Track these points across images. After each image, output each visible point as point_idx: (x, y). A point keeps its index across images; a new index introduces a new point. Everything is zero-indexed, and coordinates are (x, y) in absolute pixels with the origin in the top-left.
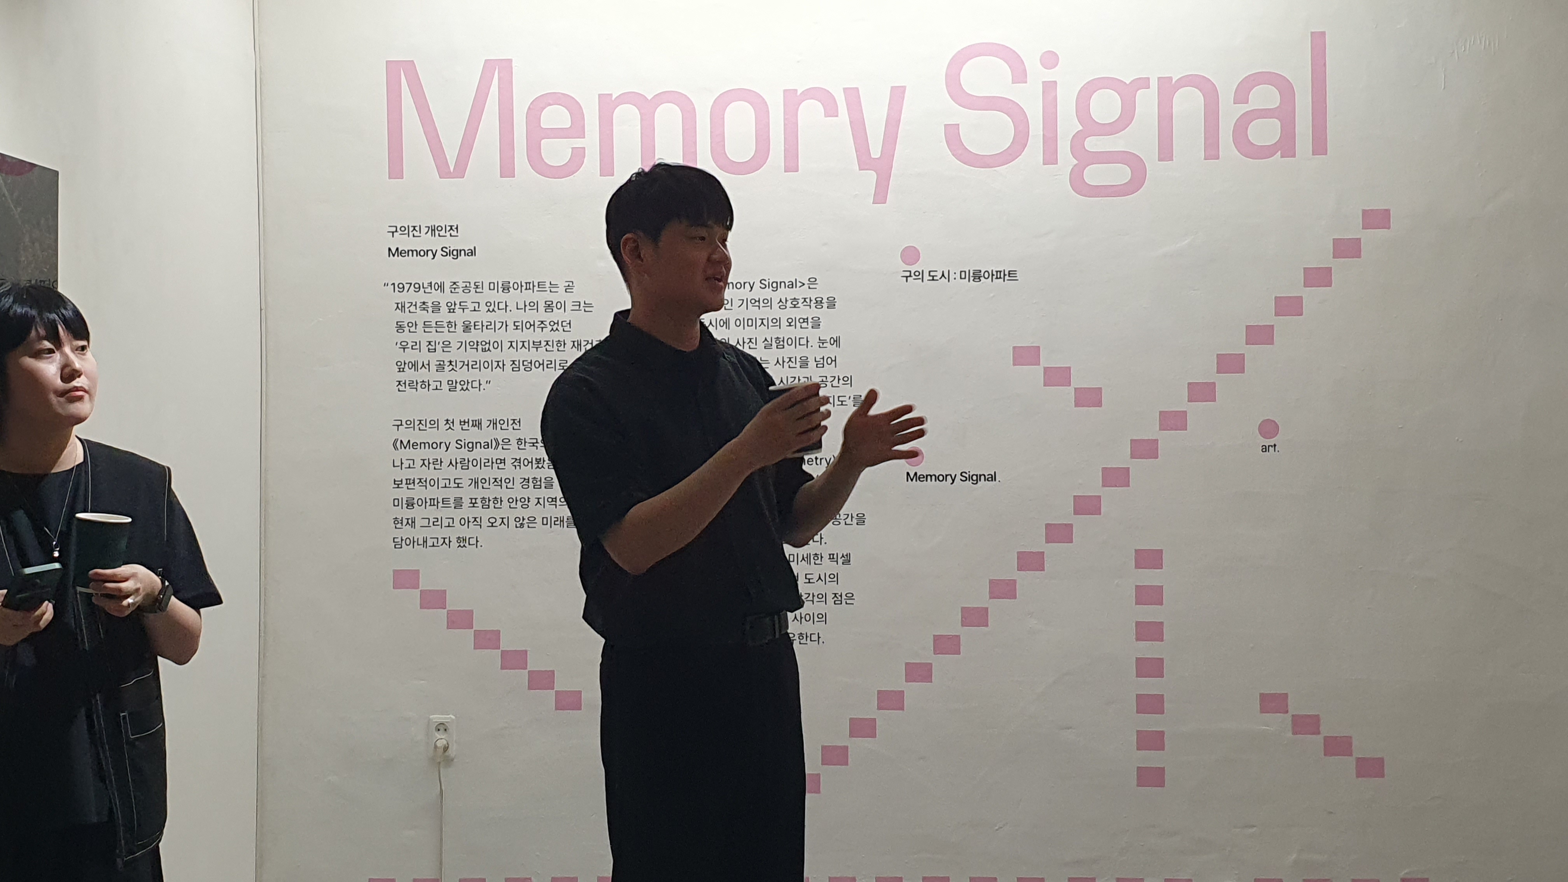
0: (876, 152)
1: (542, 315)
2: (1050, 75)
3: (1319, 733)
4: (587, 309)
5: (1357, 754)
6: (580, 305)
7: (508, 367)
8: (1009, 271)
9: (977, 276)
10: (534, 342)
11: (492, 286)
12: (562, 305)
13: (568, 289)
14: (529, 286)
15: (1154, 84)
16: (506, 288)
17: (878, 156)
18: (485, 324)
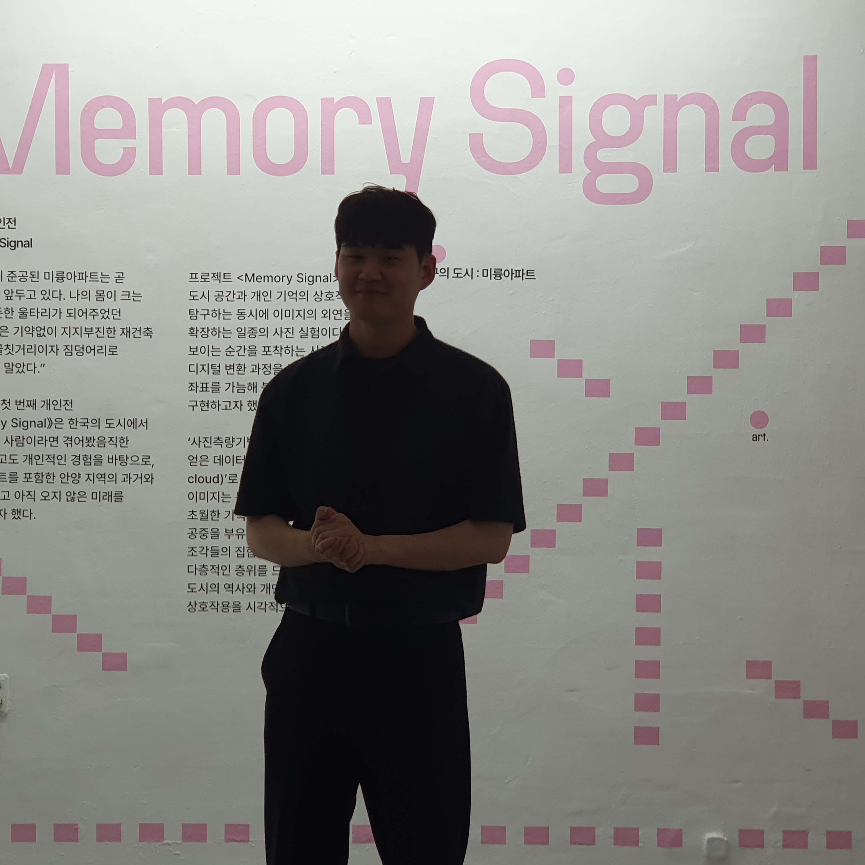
0: (406, 157)
1: (93, 304)
2: (566, 91)
3: (799, 697)
4: (136, 299)
5: (833, 716)
6: (129, 295)
7: (61, 352)
8: (527, 271)
9: (498, 274)
10: (86, 329)
11: (48, 275)
12: (113, 295)
13: (120, 278)
14: (82, 276)
15: (660, 101)
16: (60, 277)
17: (408, 161)
18: (40, 311)
